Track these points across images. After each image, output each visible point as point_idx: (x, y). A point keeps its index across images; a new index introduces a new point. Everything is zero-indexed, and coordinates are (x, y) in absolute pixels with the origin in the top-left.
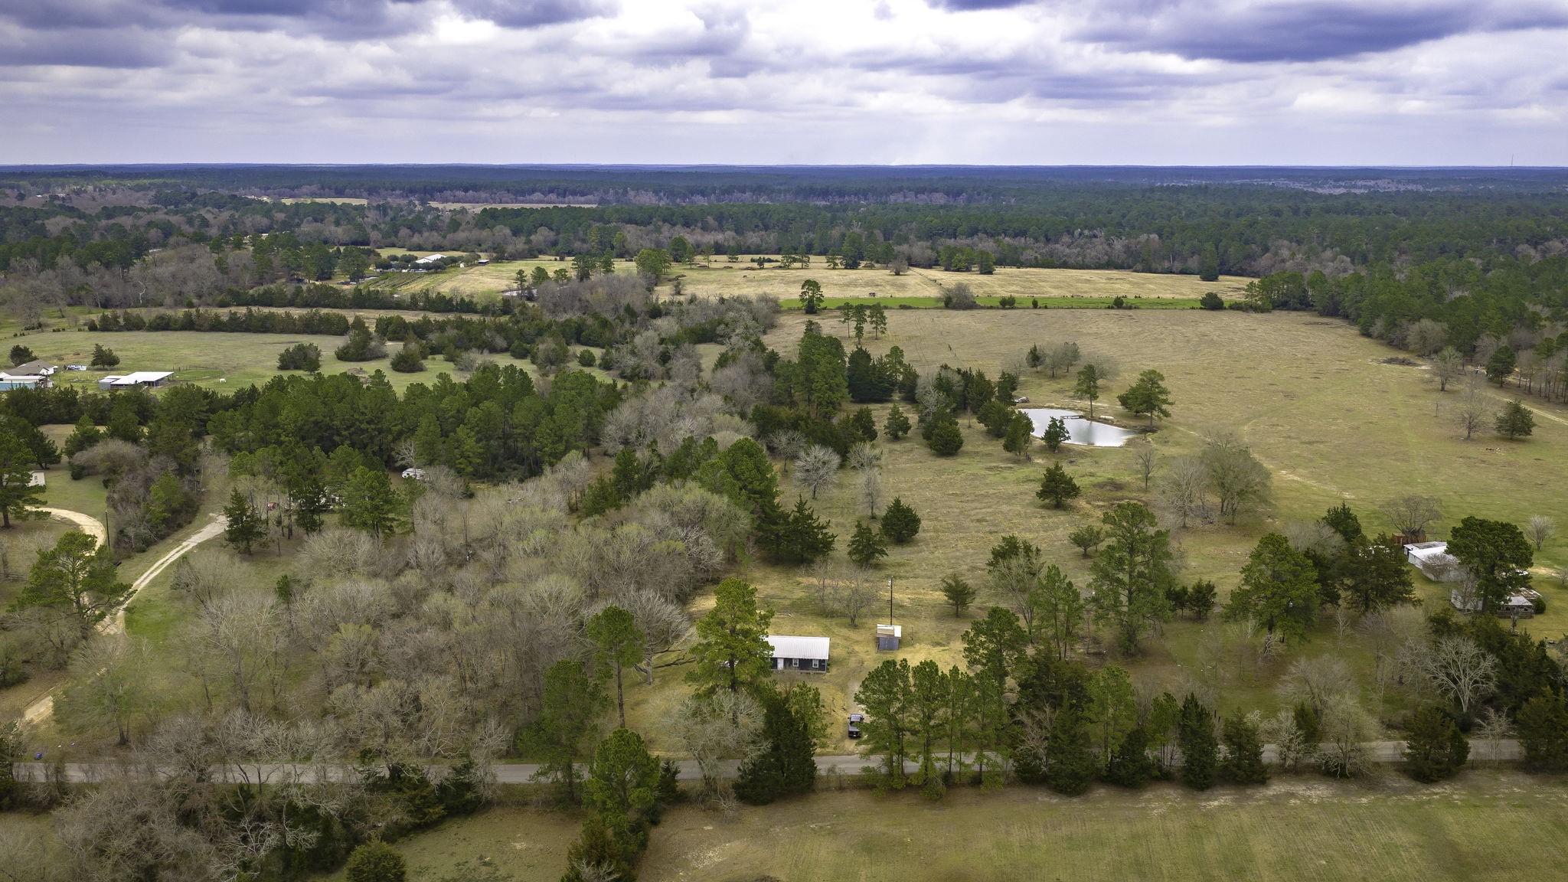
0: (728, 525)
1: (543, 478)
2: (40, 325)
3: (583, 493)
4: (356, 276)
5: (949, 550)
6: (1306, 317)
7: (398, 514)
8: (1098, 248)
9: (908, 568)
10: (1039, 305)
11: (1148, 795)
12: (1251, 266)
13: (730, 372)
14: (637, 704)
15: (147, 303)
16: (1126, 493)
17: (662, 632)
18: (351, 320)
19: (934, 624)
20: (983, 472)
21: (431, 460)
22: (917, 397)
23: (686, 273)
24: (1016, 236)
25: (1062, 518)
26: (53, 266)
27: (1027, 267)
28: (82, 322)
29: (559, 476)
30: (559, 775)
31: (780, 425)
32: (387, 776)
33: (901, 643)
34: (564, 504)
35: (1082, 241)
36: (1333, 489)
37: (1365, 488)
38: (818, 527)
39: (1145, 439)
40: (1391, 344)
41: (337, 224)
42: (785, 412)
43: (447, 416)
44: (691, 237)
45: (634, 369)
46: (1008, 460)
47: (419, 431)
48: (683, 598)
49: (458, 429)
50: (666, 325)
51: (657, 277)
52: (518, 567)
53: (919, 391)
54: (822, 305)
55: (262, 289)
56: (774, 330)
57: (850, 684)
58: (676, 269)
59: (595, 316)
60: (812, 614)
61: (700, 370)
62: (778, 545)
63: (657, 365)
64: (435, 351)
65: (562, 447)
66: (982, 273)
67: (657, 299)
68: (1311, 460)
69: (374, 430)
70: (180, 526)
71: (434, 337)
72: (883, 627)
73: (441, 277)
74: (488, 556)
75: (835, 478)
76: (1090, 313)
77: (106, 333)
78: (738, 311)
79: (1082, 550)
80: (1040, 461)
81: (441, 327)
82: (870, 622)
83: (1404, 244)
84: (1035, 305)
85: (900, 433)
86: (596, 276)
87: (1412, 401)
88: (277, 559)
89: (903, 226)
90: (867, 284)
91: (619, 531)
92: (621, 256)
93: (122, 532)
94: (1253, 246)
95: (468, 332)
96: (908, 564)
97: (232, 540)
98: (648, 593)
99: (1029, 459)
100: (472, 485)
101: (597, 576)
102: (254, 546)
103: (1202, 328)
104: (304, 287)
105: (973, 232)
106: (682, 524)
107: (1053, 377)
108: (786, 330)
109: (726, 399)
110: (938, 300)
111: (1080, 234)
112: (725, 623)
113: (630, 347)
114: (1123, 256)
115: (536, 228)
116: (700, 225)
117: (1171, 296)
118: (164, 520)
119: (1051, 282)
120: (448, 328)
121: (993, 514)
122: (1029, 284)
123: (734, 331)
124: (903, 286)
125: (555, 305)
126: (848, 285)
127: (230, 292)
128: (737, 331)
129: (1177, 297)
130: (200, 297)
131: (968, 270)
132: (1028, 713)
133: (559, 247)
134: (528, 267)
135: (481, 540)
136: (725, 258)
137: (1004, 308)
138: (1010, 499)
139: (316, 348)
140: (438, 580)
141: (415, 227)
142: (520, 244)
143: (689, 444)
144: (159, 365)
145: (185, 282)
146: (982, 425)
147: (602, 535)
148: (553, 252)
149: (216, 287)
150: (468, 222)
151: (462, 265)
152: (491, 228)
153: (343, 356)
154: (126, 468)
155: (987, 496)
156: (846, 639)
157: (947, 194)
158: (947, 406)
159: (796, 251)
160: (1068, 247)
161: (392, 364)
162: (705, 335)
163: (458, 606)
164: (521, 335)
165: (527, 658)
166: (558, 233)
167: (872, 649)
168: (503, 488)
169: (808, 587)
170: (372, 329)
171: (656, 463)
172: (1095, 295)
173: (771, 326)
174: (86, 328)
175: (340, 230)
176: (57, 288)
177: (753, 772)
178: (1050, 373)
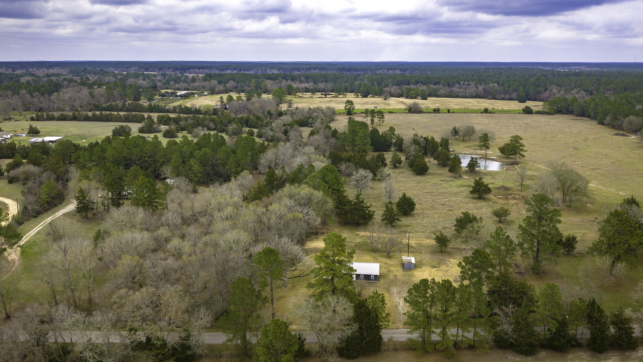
0: (322, 206)
1: (231, 183)
2: (10, 118)
3: (250, 191)
4: (150, 99)
5: (430, 219)
6: (570, 117)
7: (159, 199)
8: (472, 89)
9: (412, 228)
10: (450, 111)
11: (570, 356)
12: (540, 97)
13: (316, 137)
14: (280, 298)
15: (59, 109)
16: (512, 192)
17: (293, 260)
18: (146, 117)
19: (430, 256)
20: (440, 182)
21: (177, 174)
22: (403, 149)
23: (293, 99)
24: (435, 84)
25: (484, 204)
26: (18, 94)
27: (441, 97)
28: (28, 117)
29: (239, 182)
30: (239, 342)
31: (342, 160)
32: (144, 341)
33: (416, 266)
34: (241, 195)
35: (464, 87)
36: (613, 190)
37: (629, 190)
38: (366, 207)
39: (514, 167)
40: (613, 127)
41: (144, 80)
42: (344, 155)
43: (186, 155)
44: (295, 85)
45: (272, 137)
46: (450, 177)
47: (172, 161)
48: (301, 242)
49: (190, 160)
50: (286, 119)
51: (281, 100)
52: (219, 225)
53: (404, 146)
54: (354, 111)
55: (108, 104)
56: (334, 122)
57: (391, 288)
58: (289, 98)
59: (254, 115)
60: (367, 250)
61: (302, 138)
62: (346, 216)
63: (283, 135)
64: (183, 129)
65: (240, 169)
66: (422, 99)
67: (281, 109)
68: (597, 177)
69: (151, 161)
70: (56, 205)
71: (182, 123)
72: (405, 258)
73: (187, 100)
74: (203, 220)
75: (370, 184)
76: (473, 115)
77: (38, 122)
78: (318, 112)
79: (498, 219)
80: (466, 177)
81: (186, 119)
82: (397, 254)
83: (608, 87)
84: (449, 111)
85: (397, 165)
86: (255, 99)
87: (634, 151)
88: (100, 221)
89: (386, 81)
90: (372, 103)
91: (270, 207)
92: (265, 92)
93: (25, 208)
94: (541, 88)
95: (198, 121)
96: (411, 226)
97: (78, 212)
98: (285, 240)
99: (461, 176)
100: (197, 187)
101: (258, 231)
102: (90, 215)
103: (526, 121)
104: (127, 103)
105: (417, 83)
106: (300, 205)
107: (464, 141)
108: (339, 121)
109: (315, 148)
110: (405, 109)
111: (463, 84)
112: (329, 257)
113: (270, 127)
114: (483, 93)
115: (228, 81)
116: (298, 80)
117: (508, 108)
118: (47, 202)
119: (454, 103)
120: (189, 119)
121: (448, 201)
122: (444, 104)
123: (316, 121)
124: (389, 104)
125: (237, 111)
126: (364, 104)
127: (94, 105)
128: (318, 121)
129: (510, 109)
130: (81, 107)
131: (416, 98)
132: (499, 308)
133: (238, 89)
134: (225, 96)
135: (200, 213)
136: (310, 93)
137: (435, 113)
138: (456, 194)
139: (129, 127)
140: (177, 232)
141: (177, 80)
142: (221, 87)
143: (301, 167)
144: (59, 134)
145: (75, 100)
146: (436, 161)
147: (261, 210)
148: (236, 91)
149: (89, 103)
150: (199, 79)
151: (196, 96)
152: (209, 81)
153: (141, 131)
154: (32, 178)
155: (444, 193)
156: (386, 264)
157: (401, 70)
158: (420, 152)
159: (340, 91)
160: (459, 89)
161: (163, 134)
162: (303, 123)
163: (186, 246)
164: (221, 123)
165: (222, 274)
166: (238, 83)
167: (400, 269)
168: (211, 188)
169: (362, 236)
170: (156, 120)
171: (285, 177)
172: (474, 108)
173: (333, 120)
174: (30, 120)
175: (145, 82)
176: (19, 104)
177: (347, 341)
178: (462, 138)
